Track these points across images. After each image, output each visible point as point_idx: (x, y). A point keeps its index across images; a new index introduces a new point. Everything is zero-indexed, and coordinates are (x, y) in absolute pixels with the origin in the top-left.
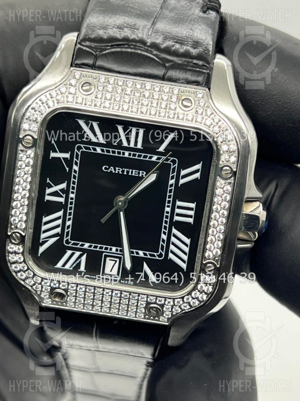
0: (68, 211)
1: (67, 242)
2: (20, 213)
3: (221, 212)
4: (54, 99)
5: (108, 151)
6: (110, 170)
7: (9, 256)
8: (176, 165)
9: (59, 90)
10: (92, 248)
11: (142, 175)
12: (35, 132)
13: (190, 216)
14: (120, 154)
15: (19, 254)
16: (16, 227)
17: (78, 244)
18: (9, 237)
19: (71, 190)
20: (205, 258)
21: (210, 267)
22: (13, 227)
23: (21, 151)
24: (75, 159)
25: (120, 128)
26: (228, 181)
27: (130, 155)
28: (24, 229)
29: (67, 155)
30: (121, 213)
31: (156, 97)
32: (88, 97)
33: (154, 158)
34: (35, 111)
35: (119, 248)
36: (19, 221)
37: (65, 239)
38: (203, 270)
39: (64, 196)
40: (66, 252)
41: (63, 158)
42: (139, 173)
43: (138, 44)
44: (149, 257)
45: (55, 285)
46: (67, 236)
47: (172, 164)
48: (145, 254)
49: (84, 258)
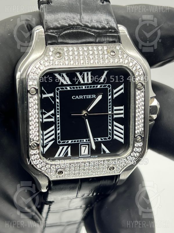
0: (57, 125)
1: (59, 142)
2: (35, 132)
3: (141, 108)
4: (43, 65)
5: (74, 88)
6: (76, 98)
7: (31, 157)
8: (111, 88)
9: (44, 59)
10: (73, 143)
11: (94, 97)
12: (35, 85)
13: (122, 114)
14: (78, 88)
15: (36, 154)
16: (33, 140)
17: (65, 142)
18: (30, 146)
19: (57, 113)
20: (136, 134)
21: (139, 138)
22: (31, 140)
23: (30, 97)
24: (56, 96)
25: (78, 74)
26: (142, 91)
27: (85, 87)
28: (38, 140)
29: (52, 95)
30: (87, 120)
31: (96, 53)
32: (61, 60)
33: (99, 86)
34: (34, 74)
35: (87, 139)
36: (35, 136)
37: (58, 141)
38: (135, 141)
39: (54, 117)
40: (59, 148)
41: (50, 97)
42: (92, 96)
43: (78, 27)
44: (104, 140)
45: (58, 167)
46: (59, 139)
47: (108, 88)
48: (101, 139)
49: (69, 149)
